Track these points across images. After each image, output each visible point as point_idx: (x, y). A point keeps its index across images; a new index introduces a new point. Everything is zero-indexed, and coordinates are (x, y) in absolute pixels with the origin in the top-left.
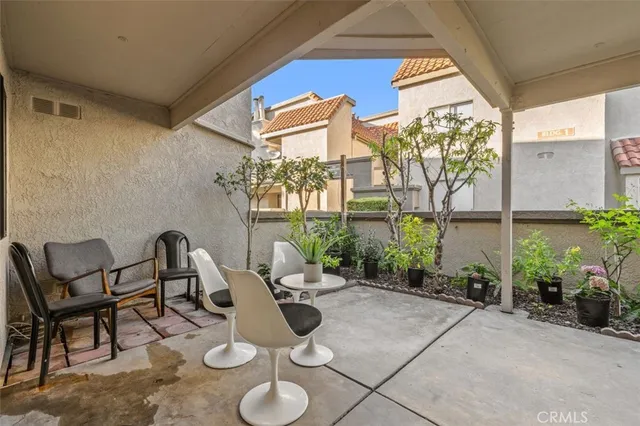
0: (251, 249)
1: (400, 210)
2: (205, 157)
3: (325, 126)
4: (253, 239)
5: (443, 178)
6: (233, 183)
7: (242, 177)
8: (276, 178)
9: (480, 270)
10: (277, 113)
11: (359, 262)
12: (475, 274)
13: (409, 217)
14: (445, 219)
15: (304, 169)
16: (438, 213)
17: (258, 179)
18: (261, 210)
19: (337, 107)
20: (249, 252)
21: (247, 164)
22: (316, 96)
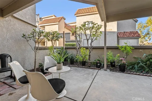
0: (36, 59)
1: (80, 46)
2: (18, 29)
3: (58, 24)
4: (37, 55)
5: (90, 38)
6: (29, 38)
7: (32, 36)
8: (44, 36)
9: (99, 60)
10: (43, 19)
11: (69, 60)
12: (98, 62)
13: (82, 48)
14: (91, 48)
15: (53, 34)
16: (89, 47)
17: (38, 36)
18: (39, 46)
19: (61, 19)
20: (35, 59)
21: (34, 32)
22: (55, 16)
